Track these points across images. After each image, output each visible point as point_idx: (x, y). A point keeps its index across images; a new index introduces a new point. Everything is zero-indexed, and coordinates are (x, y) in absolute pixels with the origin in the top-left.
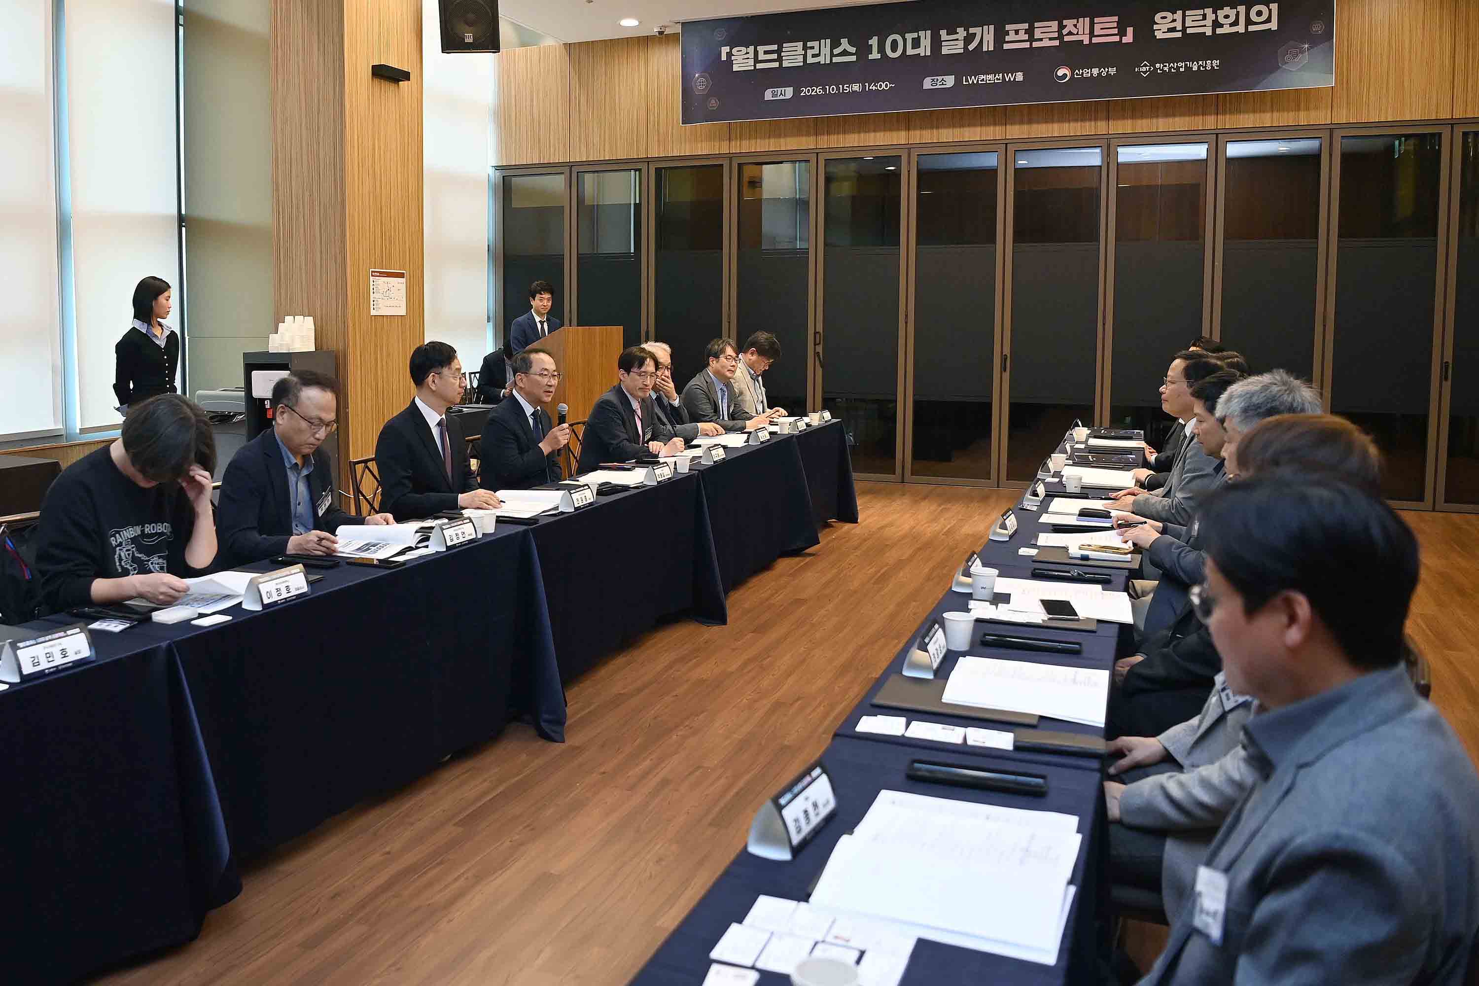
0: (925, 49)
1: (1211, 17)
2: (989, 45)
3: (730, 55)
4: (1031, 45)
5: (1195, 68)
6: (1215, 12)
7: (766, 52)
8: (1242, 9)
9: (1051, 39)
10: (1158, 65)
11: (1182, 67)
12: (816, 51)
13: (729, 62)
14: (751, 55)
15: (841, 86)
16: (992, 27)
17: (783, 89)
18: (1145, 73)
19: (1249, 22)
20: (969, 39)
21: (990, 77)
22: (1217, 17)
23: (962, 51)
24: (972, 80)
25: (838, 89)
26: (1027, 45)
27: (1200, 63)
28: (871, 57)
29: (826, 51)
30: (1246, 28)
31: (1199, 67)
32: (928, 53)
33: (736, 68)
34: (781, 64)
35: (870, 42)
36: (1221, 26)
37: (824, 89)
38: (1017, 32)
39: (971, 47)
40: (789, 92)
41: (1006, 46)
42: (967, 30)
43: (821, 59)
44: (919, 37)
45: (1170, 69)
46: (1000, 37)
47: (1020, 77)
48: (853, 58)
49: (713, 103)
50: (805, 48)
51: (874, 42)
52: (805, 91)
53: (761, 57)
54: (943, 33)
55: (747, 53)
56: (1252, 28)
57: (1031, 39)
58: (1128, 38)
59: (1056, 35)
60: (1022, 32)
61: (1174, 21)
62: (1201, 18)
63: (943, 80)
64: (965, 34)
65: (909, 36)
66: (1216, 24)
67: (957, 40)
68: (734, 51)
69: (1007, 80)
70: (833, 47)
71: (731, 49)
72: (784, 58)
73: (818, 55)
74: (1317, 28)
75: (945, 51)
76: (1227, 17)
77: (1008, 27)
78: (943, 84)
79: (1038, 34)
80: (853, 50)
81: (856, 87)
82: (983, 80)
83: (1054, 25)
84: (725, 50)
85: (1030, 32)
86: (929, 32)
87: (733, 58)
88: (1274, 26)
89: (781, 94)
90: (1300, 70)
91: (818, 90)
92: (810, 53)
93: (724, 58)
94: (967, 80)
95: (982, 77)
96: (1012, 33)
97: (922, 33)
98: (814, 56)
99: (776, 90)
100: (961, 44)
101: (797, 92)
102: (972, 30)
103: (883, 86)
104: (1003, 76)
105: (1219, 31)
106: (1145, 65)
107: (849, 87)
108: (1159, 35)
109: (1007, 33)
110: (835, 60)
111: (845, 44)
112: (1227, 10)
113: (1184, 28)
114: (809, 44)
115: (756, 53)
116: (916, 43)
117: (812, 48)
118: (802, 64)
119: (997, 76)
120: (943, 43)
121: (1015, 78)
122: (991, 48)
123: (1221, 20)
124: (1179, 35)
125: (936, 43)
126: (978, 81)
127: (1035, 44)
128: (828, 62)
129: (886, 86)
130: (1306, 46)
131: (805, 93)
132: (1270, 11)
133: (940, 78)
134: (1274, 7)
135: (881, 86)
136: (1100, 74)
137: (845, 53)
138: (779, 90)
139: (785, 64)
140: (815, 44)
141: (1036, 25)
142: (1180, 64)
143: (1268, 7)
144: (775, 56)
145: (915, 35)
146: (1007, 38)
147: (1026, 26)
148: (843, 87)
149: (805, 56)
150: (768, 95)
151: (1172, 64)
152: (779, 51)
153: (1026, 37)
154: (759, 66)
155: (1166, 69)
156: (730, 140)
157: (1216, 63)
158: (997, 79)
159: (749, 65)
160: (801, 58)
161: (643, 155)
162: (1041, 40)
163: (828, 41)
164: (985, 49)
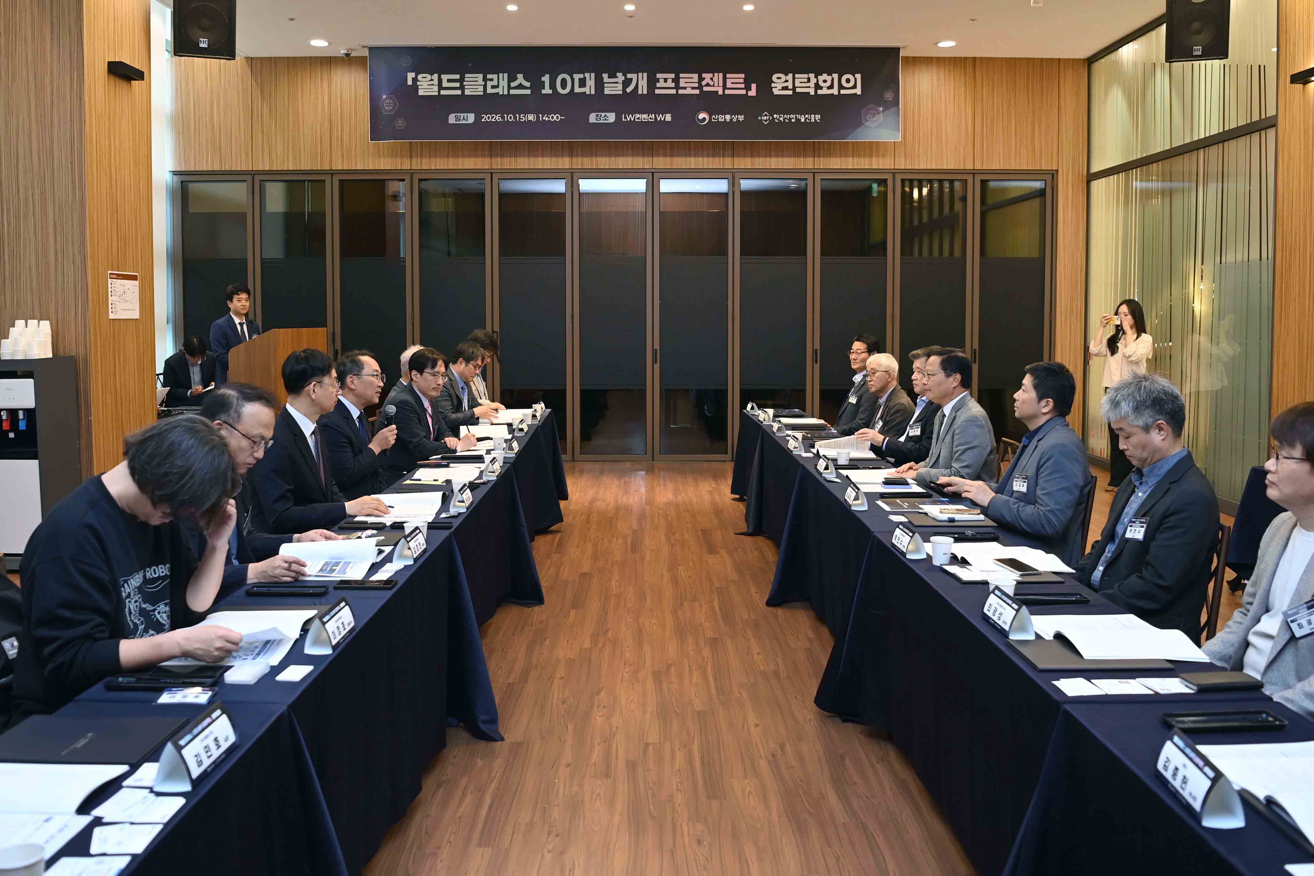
0: (590, 88)
1: (813, 80)
2: (643, 89)
3: (415, 80)
4: (677, 92)
5: (803, 120)
6: (816, 77)
7: (449, 81)
8: (836, 76)
9: (693, 88)
10: (775, 116)
11: (793, 118)
12: (495, 83)
13: (415, 87)
14: (436, 82)
15: (518, 115)
16: (645, 75)
17: (465, 115)
18: (766, 121)
19: (841, 87)
20: (627, 83)
21: (645, 116)
22: (818, 81)
23: (621, 92)
24: (630, 118)
25: (515, 118)
26: (673, 92)
27: (807, 116)
28: (543, 92)
29: (504, 83)
30: (839, 92)
31: (806, 119)
32: (593, 92)
33: (421, 93)
34: (463, 92)
35: (543, 79)
36: (821, 88)
37: (503, 117)
38: (666, 80)
39: (629, 90)
40: (471, 118)
41: (657, 92)
42: (624, 75)
43: (499, 91)
44: (585, 78)
45: (784, 119)
46: (652, 83)
47: (668, 118)
48: (528, 92)
49: (400, 123)
50: (485, 79)
51: (546, 79)
52: (485, 118)
53: (445, 84)
54: (605, 76)
55: (432, 80)
56: (843, 92)
57: (677, 87)
58: (753, 93)
59: (697, 85)
60: (670, 81)
61: (787, 81)
62: (806, 80)
63: (605, 116)
64: (623, 78)
65: (577, 77)
66: (818, 87)
67: (617, 83)
68: (420, 77)
69: (659, 119)
70: (509, 82)
71: (416, 76)
72: (466, 87)
73: (497, 87)
74: (889, 96)
75: (607, 91)
76: (825, 81)
77: (658, 76)
78: (605, 120)
79: (682, 84)
80: (528, 84)
81: (531, 117)
82: (639, 118)
83: (695, 76)
84: (411, 76)
85: (676, 80)
86: (593, 75)
87: (418, 83)
88: (858, 91)
89: (464, 118)
90: (876, 127)
91: (498, 118)
92: (489, 84)
93: (410, 82)
94: (625, 118)
95: (638, 116)
96: (662, 81)
97: (587, 75)
98: (493, 87)
99: (459, 114)
100: (620, 87)
101: (478, 118)
102: (629, 76)
103: (555, 118)
104: (655, 117)
105: (820, 92)
106: (766, 115)
107: (524, 116)
108: (776, 92)
109: (658, 80)
110: (513, 92)
111: (520, 79)
112: (825, 76)
113: (794, 88)
114: (489, 76)
115: (440, 81)
116: (583, 83)
117: (492, 80)
118: (482, 93)
119: (650, 116)
120: (606, 85)
121: (665, 119)
122: (645, 92)
123: (821, 83)
124: (790, 93)
125: (600, 85)
126: (634, 119)
127: (681, 92)
128: (506, 93)
129: (557, 118)
130: (881, 109)
131: (485, 119)
132: (856, 79)
133: (603, 114)
134: (858, 76)
135: (553, 117)
136: (731, 120)
137: (520, 86)
138: (462, 115)
139: (467, 92)
140: (494, 77)
141: (681, 75)
142: (792, 116)
143: (854, 76)
144: (457, 85)
145: (581, 76)
146: (658, 85)
147: (673, 76)
148: (520, 116)
149: (485, 87)
150: (452, 119)
151: (785, 116)
152: (461, 80)
153: (673, 85)
154: (443, 92)
155: (781, 119)
156: (411, 158)
157: (818, 117)
158: (651, 118)
159: (434, 91)
160: (481, 88)
161: (327, 167)
162: (685, 88)
163: (506, 75)
164: (640, 92)
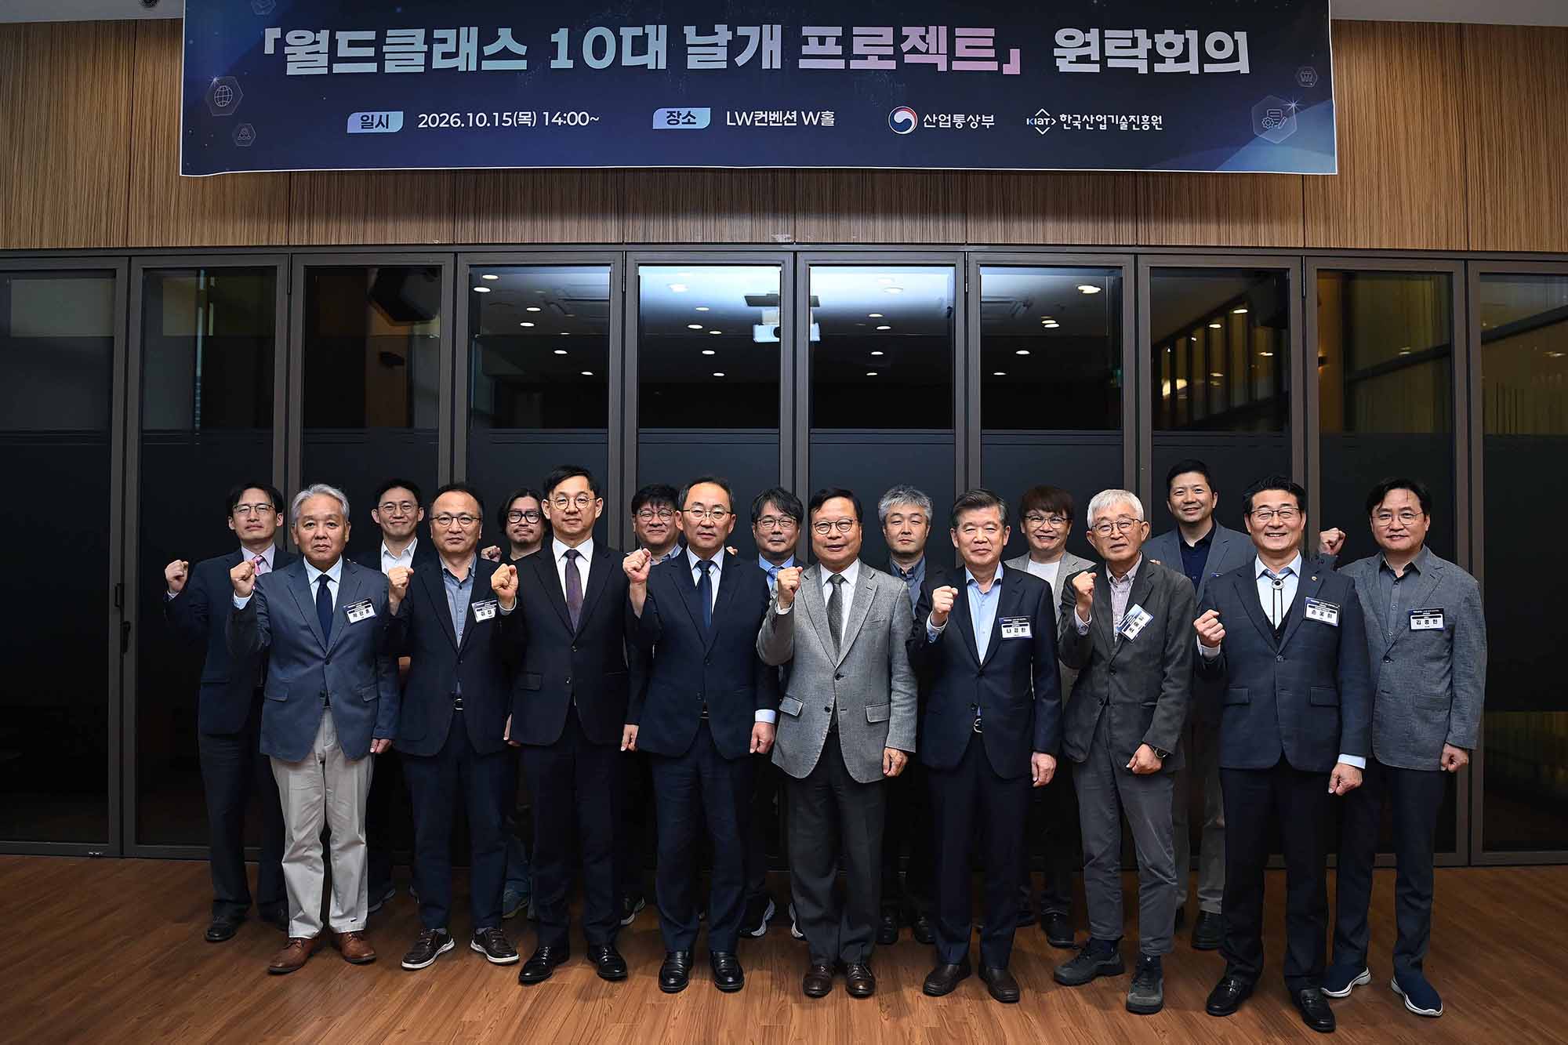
0: (656, 56)
1: (1145, 44)
2: (773, 59)
3: (280, 43)
4: (847, 64)
5: (1124, 127)
6: (1150, 36)
7: (352, 44)
8: (1192, 35)
9: (881, 57)
10: (1063, 117)
11: (1102, 123)
12: (450, 47)
13: (280, 58)
14: (324, 47)
15: (497, 114)
16: (777, 28)
17: (384, 114)
18: (1043, 127)
19: (1204, 58)
20: (737, 45)
21: (775, 115)
22: (1154, 44)
23: (724, 65)
24: (743, 119)
25: (491, 119)
26: (840, 64)
27: (1132, 118)
28: (554, 64)
29: (470, 47)
30: (1201, 68)
31: (1130, 125)
32: (662, 65)
33: (292, 70)
34: (381, 67)
35: (554, 38)
36: (1162, 60)
37: (465, 120)
38: (822, 40)
39: (741, 60)
40: (395, 121)
41: (804, 64)
42: (732, 28)
43: (460, 63)
44: (645, 36)
45: (1083, 124)
46: (792, 46)
47: (828, 119)
48: (522, 65)
49: (245, 135)
50: (429, 40)
51: (561, 37)
52: (427, 121)
53: (343, 51)
54: (690, 31)
55: (315, 42)
56: (1209, 68)
57: (848, 55)
58: (1013, 68)
59: (890, 51)
60: (831, 41)
61: (1087, 44)
62: (1129, 43)
63: (689, 114)
64: (729, 36)
65: (628, 33)
66: (1154, 57)
67: (716, 45)
68: (290, 37)
69: (806, 123)
70: (483, 42)
71: (284, 34)
72: (387, 56)
73: (455, 55)
74: (1307, 78)
75: (693, 63)
76: (1170, 46)
77: (806, 31)
78: (689, 123)
79: (858, 47)
80: (522, 50)
81: (526, 118)
82: (762, 120)
83: (888, 33)
84: (272, 34)
85: (845, 41)
86: (663, 29)
87: (287, 50)
88: (1243, 66)
89: (380, 122)
90: (1283, 144)
91: (453, 120)
92: (438, 49)
93: (269, 49)
94: (733, 119)
95: (761, 115)
96: (813, 41)
97: (650, 29)
98: (446, 56)
99: (370, 114)
100: (722, 53)
101: (410, 121)
102: (742, 31)
103: (578, 119)
104: (799, 116)
105: (1159, 68)
106: (1043, 116)
107: (511, 117)
108: (1063, 66)
109: (805, 41)
110: (487, 65)
111: (505, 38)
112: (1169, 35)
113: (1103, 59)
114: (438, 34)
115: (333, 43)
116: (640, 46)
117: (444, 41)
118: (422, 69)
119: (788, 115)
120: (690, 50)
121: (820, 121)
122: (777, 65)
123: (1162, 50)
124: (1096, 68)
125: (677, 49)
126: (753, 121)
127: (855, 65)
128: (473, 67)
129: (583, 119)
130: (1293, 105)
131: (427, 123)
132: (1236, 43)
133: (684, 111)
134: (1241, 37)
135: (573, 118)
136: (966, 125)
137: (505, 54)
138: (377, 114)
139: (390, 67)
140: (450, 34)
141: (856, 30)
142: (1100, 118)
143: (1232, 36)
144: (370, 52)
145: (638, 31)
146: (805, 50)
147: (838, 31)
148: (501, 117)
149: (429, 56)
150: (355, 124)
151: (1086, 117)
152: (379, 43)
153: (839, 50)
154: (338, 68)
155: (1077, 124)
157: (1157, 120)
158: (789, 121)
159: (319, 66)
160: (420, 59)
162: (864, 57)
163: (474, 31)
164: (766, 65)
